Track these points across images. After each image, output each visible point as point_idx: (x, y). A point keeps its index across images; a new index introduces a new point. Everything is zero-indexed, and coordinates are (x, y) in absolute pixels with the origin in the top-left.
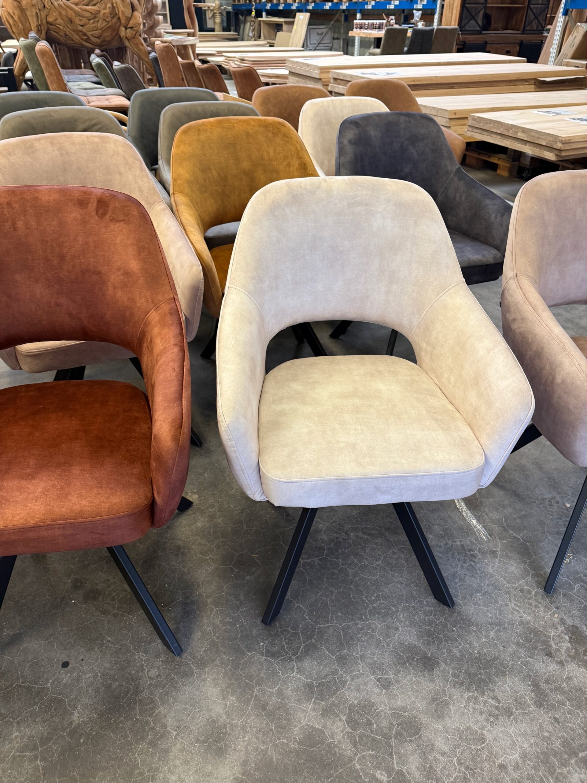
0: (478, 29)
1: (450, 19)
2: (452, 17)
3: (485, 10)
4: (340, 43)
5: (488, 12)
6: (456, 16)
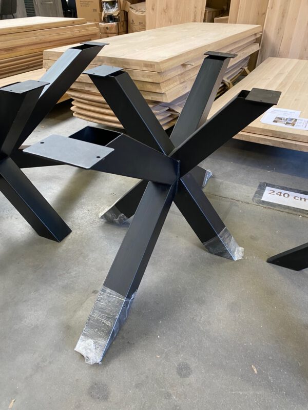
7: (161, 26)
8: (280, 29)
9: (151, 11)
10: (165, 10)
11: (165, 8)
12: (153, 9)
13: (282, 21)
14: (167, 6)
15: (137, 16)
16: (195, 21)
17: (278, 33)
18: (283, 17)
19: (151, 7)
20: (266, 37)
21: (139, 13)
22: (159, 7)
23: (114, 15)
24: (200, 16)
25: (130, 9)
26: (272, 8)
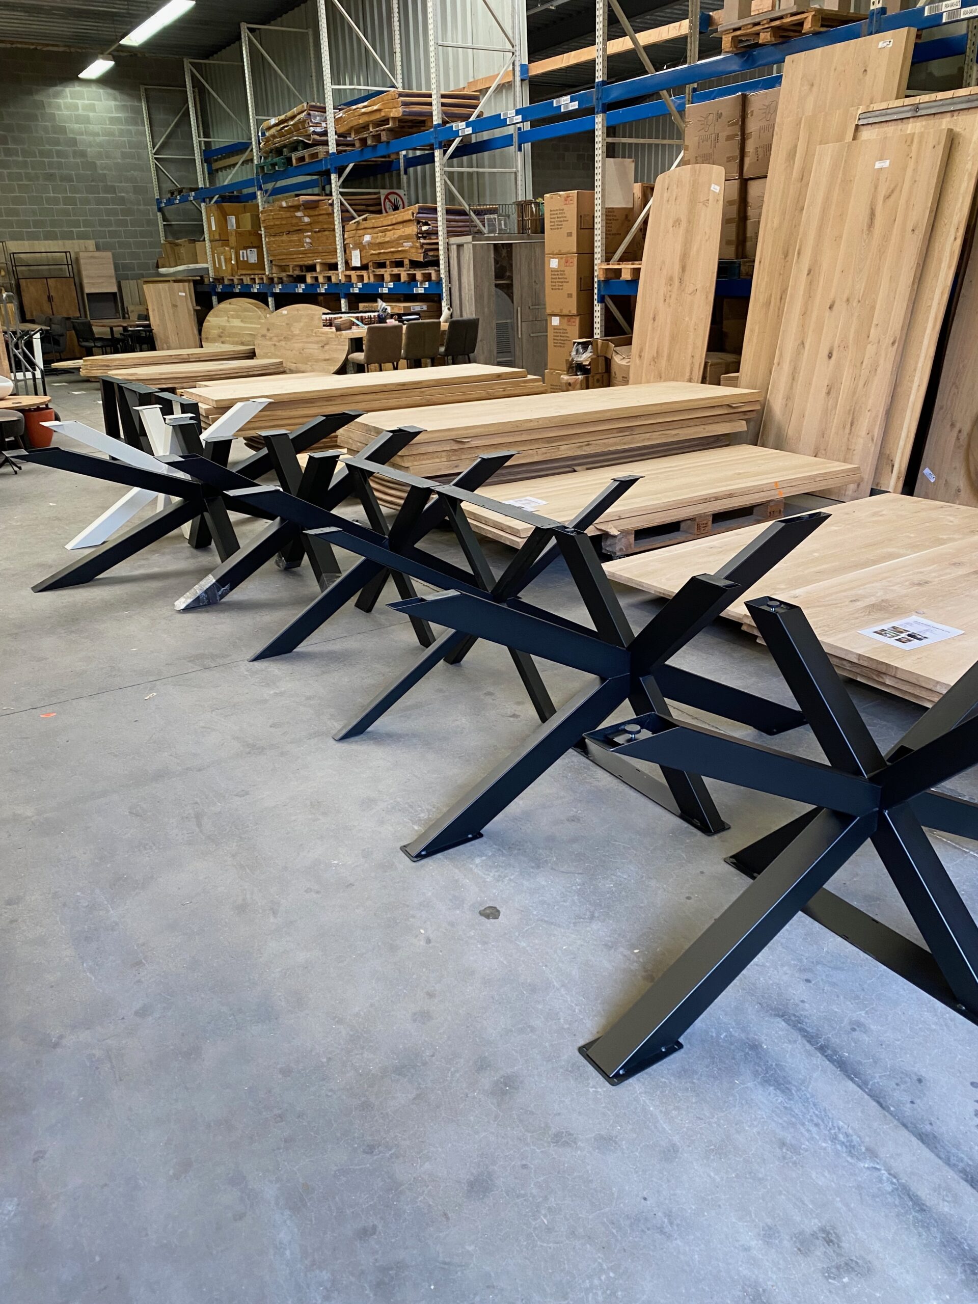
7: (648, 382)
8: (789, 398)
9: (637, 359)
10: (655, 359)
11: (655, 355)
12: (640, 356)
13: (791, 388)
14: (657, 352)
15: (620, 366)
16: (690, 380)
17: (786, 405)
18: (793, 379)
19: (637, 356)
20: (770, 410)
21: (624, 363)
22: (647, 355)
23: (584, 363)
24: (698, 373)
25: (614, 353)
26: (779, 364)
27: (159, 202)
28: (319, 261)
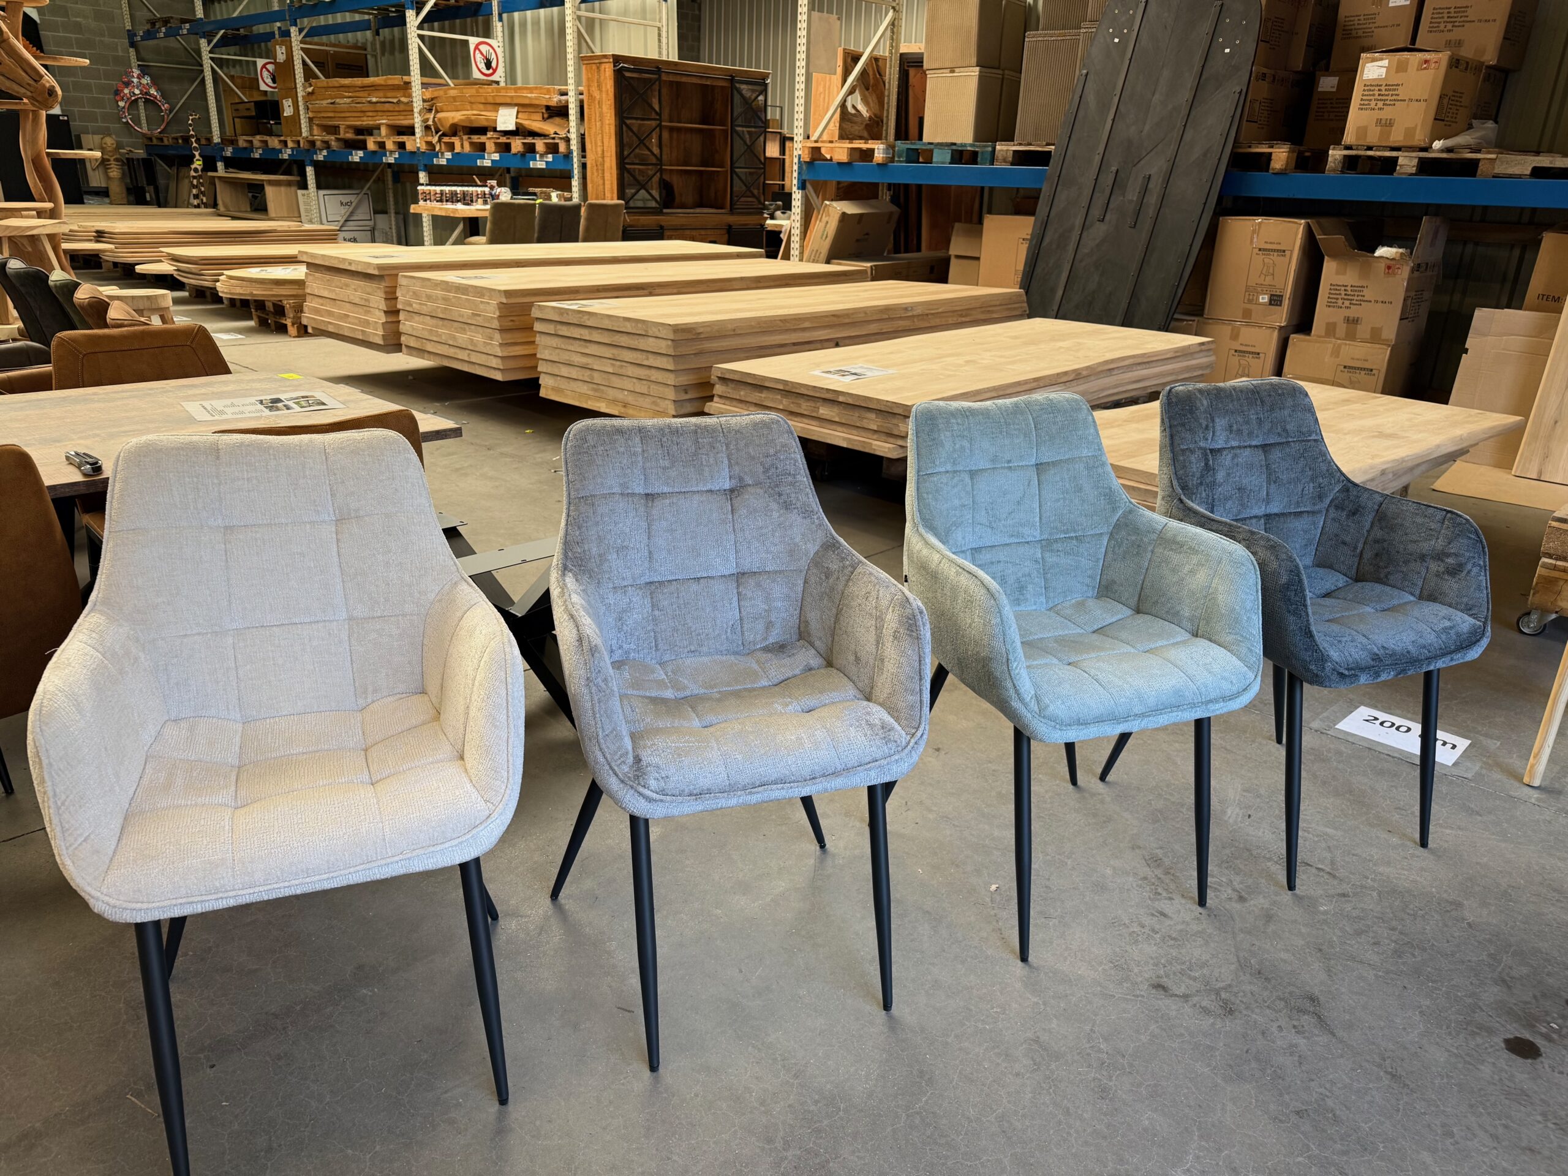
0: (653, 204)
1: (601, 187)
2: (604, 184)
3: (661, 175)
4: (390, 221)
5: (666, 177)
6: (612, 184)
27: (131, 34)
28: (384, 121)
